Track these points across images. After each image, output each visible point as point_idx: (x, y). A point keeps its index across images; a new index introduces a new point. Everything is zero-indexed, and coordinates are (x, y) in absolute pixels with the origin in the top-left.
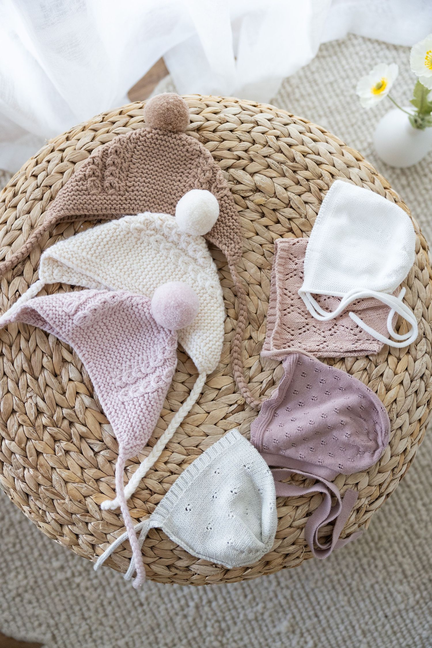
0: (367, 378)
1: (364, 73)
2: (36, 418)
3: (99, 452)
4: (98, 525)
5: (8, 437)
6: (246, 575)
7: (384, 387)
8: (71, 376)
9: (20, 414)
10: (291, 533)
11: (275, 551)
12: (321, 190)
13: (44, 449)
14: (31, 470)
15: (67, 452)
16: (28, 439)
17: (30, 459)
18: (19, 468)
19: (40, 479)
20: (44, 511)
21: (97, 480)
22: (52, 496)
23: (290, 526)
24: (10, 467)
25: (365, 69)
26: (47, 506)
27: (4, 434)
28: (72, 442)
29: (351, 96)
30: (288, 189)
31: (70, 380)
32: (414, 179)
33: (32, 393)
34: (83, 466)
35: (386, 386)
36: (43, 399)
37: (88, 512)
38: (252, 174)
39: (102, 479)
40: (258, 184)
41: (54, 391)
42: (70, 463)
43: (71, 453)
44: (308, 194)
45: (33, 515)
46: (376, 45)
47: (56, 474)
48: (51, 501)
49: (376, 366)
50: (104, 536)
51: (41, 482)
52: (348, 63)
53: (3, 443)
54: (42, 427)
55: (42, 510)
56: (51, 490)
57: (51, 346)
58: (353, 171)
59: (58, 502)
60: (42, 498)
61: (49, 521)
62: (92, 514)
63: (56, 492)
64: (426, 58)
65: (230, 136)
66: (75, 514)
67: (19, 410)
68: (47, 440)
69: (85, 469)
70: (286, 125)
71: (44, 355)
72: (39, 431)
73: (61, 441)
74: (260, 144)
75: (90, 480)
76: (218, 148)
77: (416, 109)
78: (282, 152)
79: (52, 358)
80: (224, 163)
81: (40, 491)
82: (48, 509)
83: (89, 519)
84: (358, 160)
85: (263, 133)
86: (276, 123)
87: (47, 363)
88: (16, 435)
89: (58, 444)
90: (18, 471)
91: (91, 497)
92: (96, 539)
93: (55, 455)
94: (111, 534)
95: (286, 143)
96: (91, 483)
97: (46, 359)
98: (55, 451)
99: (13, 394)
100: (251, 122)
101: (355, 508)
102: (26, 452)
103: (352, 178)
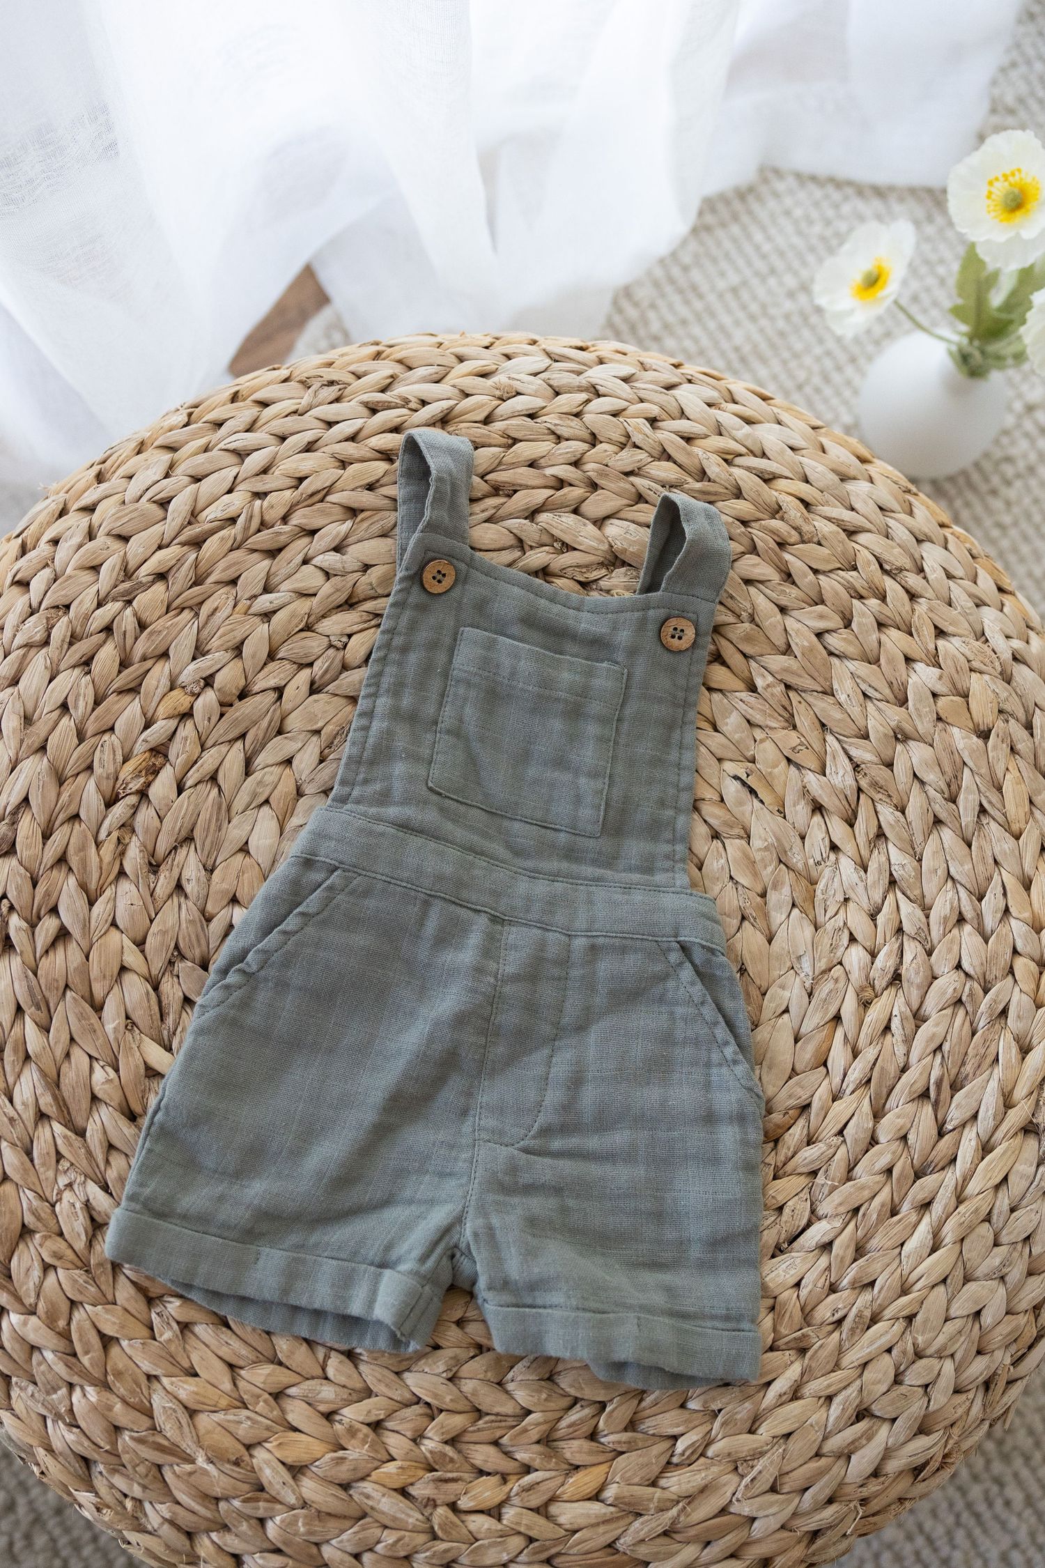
0: (967, 1024)
1: (811, 258)
2: (90, 1244)
4: (293, 1523)
5: (17, 1306)
7: (1014, 1043)
9: (45, 1238)
10: (822, 1473)
11: (783, 1527)
12: (782, 545)
13: (122, 1327)
14: (90, 1390)
15: (185, 1327)
16: (73, 1304)
17: (85, 1360)
18: (55, 1390)
19: (119, 1412)
20: (138, 1502)
21: (278, 1395)
22: (158, 1457)
23: (818, 1455)
24: (31, 1388)
26: (144, 1487)
27: (3, 1298)
32: (968, 505)
33: (72, 1175)
34: (234, 1361)
35: (1017, 1040)
36: (105, 1188)
37: (261, 1489)
38: (600, 522)
39: (292, 1391)
40: (618, 545)
42: (199, 1356)
43: (198, 1329)
44: (751, 559)
45: (107, 1515)
46: (830, 189)
47: (162, 1393)
48: (154, 1471)
49: (986, 991)
50: (314, 1550)
51: (122, 1421)
52: (769, 238)
53: (5, 1324)
54: (109, 1266)
55: (133, 1498)
56: (151, 1439)
57: (111, 1037)
58: (858, 489)
59: (174, 1473)
60: (129, 1467)
61: (156, 1526)
62: (273, 1493)
63: (165, 1443)
64: (989, 196)
65: (531, 429)
66: (227, 1499)
67: (40, 1225)
68: (127, 1300)
69: (241, 1368)
70: (669, 387)
71: (96, 1066)
72: (103, 1279)
73: (166, 1298)
74: (610, 441)
75: (259, 1396)
76: (500, 463)
77: (964, 328)
78: (669, 458)
79: (117, 1070)
80: (522, 500)
81: (120, 1448)
82: (149, 1493)
83: (266, 1509)
84: (863, 461)
85: (615, 415)
86: (645, 384)
87: (106, 1086)
88: (38, 1296)
89: (158, 1310)
90: (54, 1396)
91: (267, 1445)
92: (291, 1562)
93: (155, 1339)
94: (334, 1542)
95: (676, 433)
96: (261, 1407)
97: (100, 1075)
98: (152, 1329)
99: (20, 1182)
100: (580, 389)
101: (981, 1379)
102: (71, 1341)
103: (856, 506)
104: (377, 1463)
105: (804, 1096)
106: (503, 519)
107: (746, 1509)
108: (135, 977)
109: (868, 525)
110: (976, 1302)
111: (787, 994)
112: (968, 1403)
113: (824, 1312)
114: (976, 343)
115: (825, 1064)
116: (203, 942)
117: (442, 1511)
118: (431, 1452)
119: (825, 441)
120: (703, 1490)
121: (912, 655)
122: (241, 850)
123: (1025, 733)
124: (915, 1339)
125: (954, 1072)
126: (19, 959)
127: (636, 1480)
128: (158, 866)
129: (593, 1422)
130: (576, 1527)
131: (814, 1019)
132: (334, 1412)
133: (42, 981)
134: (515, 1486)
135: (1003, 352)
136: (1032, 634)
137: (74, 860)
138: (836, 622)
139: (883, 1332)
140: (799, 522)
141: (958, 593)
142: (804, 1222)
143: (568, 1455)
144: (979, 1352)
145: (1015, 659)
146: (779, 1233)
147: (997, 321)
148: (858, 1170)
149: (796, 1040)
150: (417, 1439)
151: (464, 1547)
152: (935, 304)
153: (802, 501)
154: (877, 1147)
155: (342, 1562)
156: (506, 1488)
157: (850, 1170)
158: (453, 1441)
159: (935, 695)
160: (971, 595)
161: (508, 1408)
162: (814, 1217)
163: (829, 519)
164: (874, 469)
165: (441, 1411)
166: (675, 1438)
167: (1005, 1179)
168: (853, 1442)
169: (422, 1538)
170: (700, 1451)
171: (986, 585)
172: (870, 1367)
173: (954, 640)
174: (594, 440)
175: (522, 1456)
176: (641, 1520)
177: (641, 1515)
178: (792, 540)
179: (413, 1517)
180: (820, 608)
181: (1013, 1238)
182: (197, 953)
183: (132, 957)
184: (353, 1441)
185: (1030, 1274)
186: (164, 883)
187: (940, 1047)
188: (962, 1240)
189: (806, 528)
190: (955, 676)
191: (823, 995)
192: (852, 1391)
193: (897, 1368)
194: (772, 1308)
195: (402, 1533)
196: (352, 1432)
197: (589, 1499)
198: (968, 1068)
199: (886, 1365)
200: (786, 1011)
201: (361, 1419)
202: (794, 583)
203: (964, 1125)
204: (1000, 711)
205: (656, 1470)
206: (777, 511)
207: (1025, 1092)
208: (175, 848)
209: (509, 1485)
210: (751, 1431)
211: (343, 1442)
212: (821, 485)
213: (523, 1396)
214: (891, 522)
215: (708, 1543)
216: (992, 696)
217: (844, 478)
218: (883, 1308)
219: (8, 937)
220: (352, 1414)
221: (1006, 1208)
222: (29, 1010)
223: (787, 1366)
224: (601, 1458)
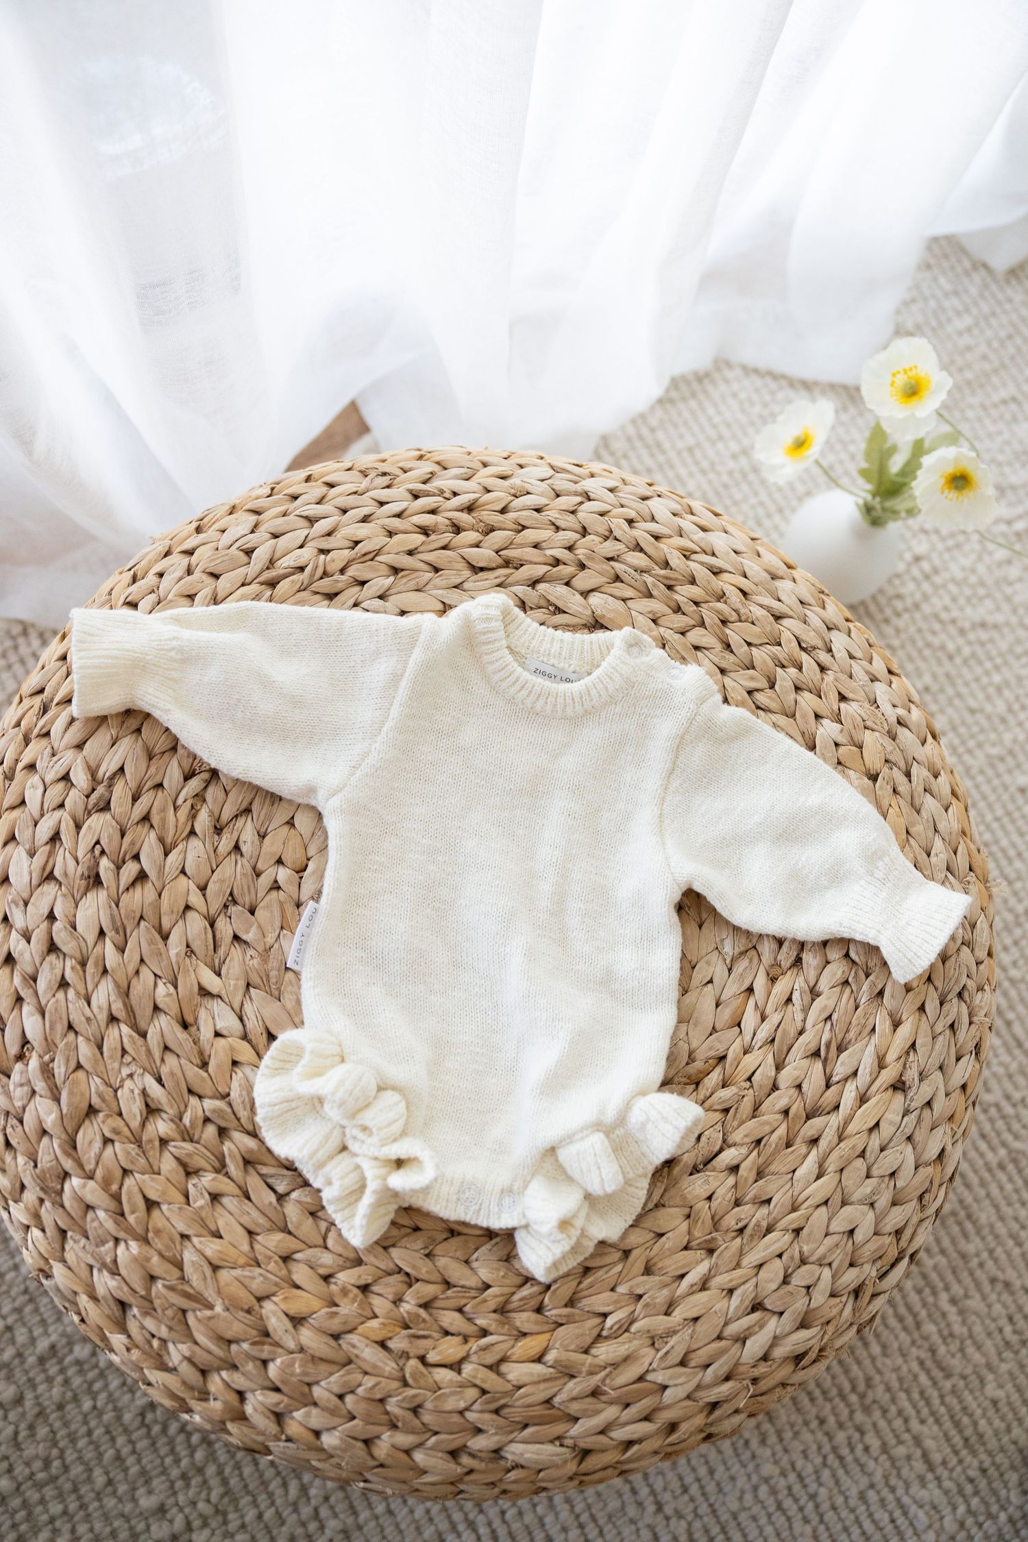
0: (852, 1000)
2: (143, 1125)
3: (288, 1194)
4: (291, 1364)
5: (79, 1171)
6: (629, 1461)
7: (887, 1018)
8: (220, 1026)
9: (108, 1116)
10: (723, 1352)
11: (688, 1397)
12: (724, 622)
13: (164, 1193)
14: (134, 1245)
15: (215, 1197)
17: (131, 1219)
18: (103, 1243)
19: (155, 1263)
20: (163, 1342)
21: (286, 1259)
22: (184, 1303)
23: (719, 1337)
24: (83, 1241)
25: (752, 424)
26: (170, 1329)
27: (68, 1164)
28: (227, 1175)
29: (730, 473)
30: (660, 621)
31: (217, 1034)
33: (133, 1068)
34: (252, 1228)
35: (891, 1015)
36: (159, 1080)
37: (267, 1334)
38: (585, 594)
39: (298, 1256)
40: (599, 612)
41: (183, 1061)
42: (223, 1221)
43: (225, 1200)
44: (699, 631)
45: (135, 1354)
47: (192, 1250)
48: (180, 1313)
49: (867, 976)
50: (306, 1389)
51: (157, 1271)
53: (67, 1187)
54: (157, 1143)
55: (160, 1339)
56: (180, 1287)
57: (174, 960)
58: (784, 586)
59: (196, 1317)
60: (159, 1310)
61: (176, 1363)
62: (277, 1339)
63: (191, 1291)
64: (892, 384)
65: (536, 519)
66: (237, 1341)
67: (104, 1105)
68: (170, 1171)
69: (258, 1234)
70: (645, 499)
71: (159, 981)
72: (151, 1153)
73: (201, 1173)
74: (597, 534)
75: (270, 1258)
76: (511, 543)
77: (869, 487)
78: (641, 550)
79: (176, 987)
80: (527, 572)
81: (153, 1294)
82: (174, 1335)
83: (270, 1352)
84: (789, 567)
85: (602, 515)
86: (625, 495)
87: (167, 999)
88: (97, 1163)
89: (194, 1180)
90: (102, 1249)
91: (274, 1298)
92: (286, 1399)
93: (189, 1204)
94: (323, 1383)
95: (648, 532)
96: (272, 1266)
97: (162, 990)
98: (187, 1197)
99: (90, 1070)
100: (576, 494)
101: (852, 1287)
102: (120, 1203)
103: (782, 598)
104: (363, 1319)
105: (720, 1049)
106: (511, 585)
107: (659, 1377)
108: (196, 915)
109: (791, 613)
110: (850, 1222)
111: (711, 969)
112: (841, 1306)
113: (730, 1221)
114: (878, 499)
115: (739, 1025)
116: (253, 892)
117: (413, 1363)
118: (408, 1313)
119: (761, 550)
120: (626, 1359)
121: (820, 712)
122: (287, 823)
123: (905, 779)
124: (801, 1247)
125: (840, 1037)
126: (105, 892)
127: (572, 1347)
128: (221, 829)
129: (540, 1297)
130: (521, 1383)
131: (733, 988)
132: (330, 1276)
133: (123, 912)
134: (474, 1345)
135: (898, 507)
136: (912, 706)
137: (155, 819)
138: (763, 683)
139: (778, 1240)
140: (738, 606)
141: (857, 668)
142: (717, 1148)
143: (518, 1324)
144: (851, 1265)
145: (899, 723)
146: (697, 1156)
147: (894, 483)
148: (763, 1107)
149: (717, 1005)
150: (397, 1301)
151: (429, 1394)
152: (847, 473)
153: (741, 591)
154: (777, 1092)
155: (328, 1400)
156: (466, 1347)
157: (755, 1110)
158: (426, 1306)
159: (837, 745)
160: (867, 672)
161: (472, 1282)
162: (726, 1144)
163: (761, 606)
164: (795, 573)
165: (418, 1280)
166: (605, 1315)
167: (877, 1124)
168: (748, 1329)
169: (395, 1385)
170: (625, 1327)
171: (879, 667)
172: (764, 1268)
173: (853, 704)
174: (584, 532)
175: (481, 1322)
176: (575, 1381)
177: (572, 1377)
178: (732, 619)
179: (390, 1366)
180: (751, 671)
181: (881, 1172)
182: (247, 900)
183: (195, 899)
184: (345, 1300)
185: (894, 1204)
186: (225, 843)
187: (830, 1017)
188: (842, 1170)
189: (743, 611)
190: (853, 731)
191: (740, 970)
192: (749, 1286)
193: (786, 1271)
194: (688, 1216)
195: (379, 1379)
196: (344, 1292)
197: (533, 1361)
198: (852, 1035)
199: (777, 1267)
200: (711, 981)
201: (353, 1281)
202: (732, 652)
203: (846, 1080)
204: (886, 761)
205: (589, 1340)
206: (721, 597)
207: (895, 1056)
208: (236, 816)
209: (469, 1345)
210: (667, 1314)
211: (337, 1300)
212: (756, 580)
213: (485, 1273)
214: (809, 613)
215: (627, 1405)
216: (881, 748)
217: (774, 577)
218: (777, 1221)
219: (98, 875)
220: (346, 1277)
221: (877, 1148)
222: (110, 934)
223: (698, 1263)
224: (546, 1328)
